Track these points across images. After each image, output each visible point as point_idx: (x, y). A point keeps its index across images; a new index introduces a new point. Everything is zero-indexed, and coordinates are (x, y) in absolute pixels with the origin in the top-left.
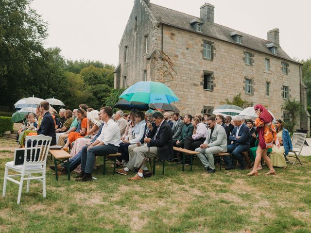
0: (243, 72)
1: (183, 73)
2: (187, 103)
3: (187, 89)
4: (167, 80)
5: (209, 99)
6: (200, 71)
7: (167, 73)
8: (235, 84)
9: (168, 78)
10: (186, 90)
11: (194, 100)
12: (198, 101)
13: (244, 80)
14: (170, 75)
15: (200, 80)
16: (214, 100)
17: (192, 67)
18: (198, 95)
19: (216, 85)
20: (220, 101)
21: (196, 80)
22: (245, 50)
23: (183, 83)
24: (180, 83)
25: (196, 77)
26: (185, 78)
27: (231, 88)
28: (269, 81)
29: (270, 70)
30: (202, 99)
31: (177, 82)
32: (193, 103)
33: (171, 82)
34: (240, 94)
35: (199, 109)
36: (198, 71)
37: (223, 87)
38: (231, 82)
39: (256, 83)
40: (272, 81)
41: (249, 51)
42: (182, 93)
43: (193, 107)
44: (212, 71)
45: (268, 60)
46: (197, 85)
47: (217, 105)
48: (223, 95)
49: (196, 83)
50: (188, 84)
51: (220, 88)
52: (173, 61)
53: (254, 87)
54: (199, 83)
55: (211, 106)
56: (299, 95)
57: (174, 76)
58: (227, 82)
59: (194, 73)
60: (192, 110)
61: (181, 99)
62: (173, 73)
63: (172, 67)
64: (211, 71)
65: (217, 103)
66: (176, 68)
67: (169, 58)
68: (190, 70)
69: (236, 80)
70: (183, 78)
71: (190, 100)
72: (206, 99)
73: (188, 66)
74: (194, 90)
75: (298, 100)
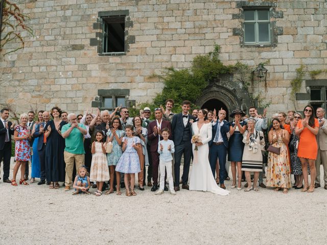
1: (47, 29)
2: (54, 88)
3: (57, 59)
4: (10, 50)
5: (114, 73)
6: (89, 16)
7: (12, 36)
8: (201, 28)
9: (14, 45)
10: (54, 62)
11: (74, 81)
12: (84, 80)
14: (18, 40)
15: (88, 36)
16: (129, 73)
17: (68, 13)
18: (84, 67)
19: (137, 39)
20: (148, 73)
21: (79, 36)
23: (46, 49)
24: (40, 49)
25: (79, 30)
26: (52, 38)
27: (187, 37)
30: (94, 74)
31: (32, 50)
32: (70, 87)
33: (19, 51)
34: (217, 49)
35: (85, 98)
36: (85, 17)
37: (158, 40)
38: (189, 25)
42: (43, 69)
43: (71, 95)
44: (123, 8)
46: (82, 47)
47: (141, 85)
48: (159, 58)
49: (78, 42)
50: (58, 48)
51: (148, 44)
52: (25, 11)
54: (88, 42)
55: (122, 88)
57: (26, 40)
59: (74, 24)
60: (69, 101)
61: (41, 81)
62: (23, 34)
63: (24, 23)
64: (121, 11)
65: (138, 78)
66: (31, 22)
67: (17, 8)
68: (65, 19)
69: (205, 17)
70: (47, 38)
71: (63, 81)
72: (104, 74)
73: (61, 13)
74: (73, 60)
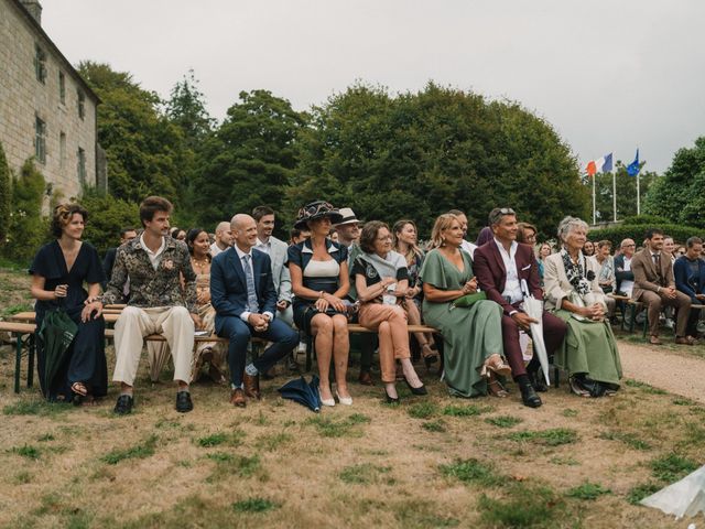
0: (34, 100)
13: (34, 119)
22: (37, 40)
28: (64, 131)
29: (64, 103)
39: (50, 133)
40: (67, 133)
41: (41, 45)
45: (61, 76)
53: (47, 143)
56: (94, 172)
58: (13, 119)
75: (93, 183)
